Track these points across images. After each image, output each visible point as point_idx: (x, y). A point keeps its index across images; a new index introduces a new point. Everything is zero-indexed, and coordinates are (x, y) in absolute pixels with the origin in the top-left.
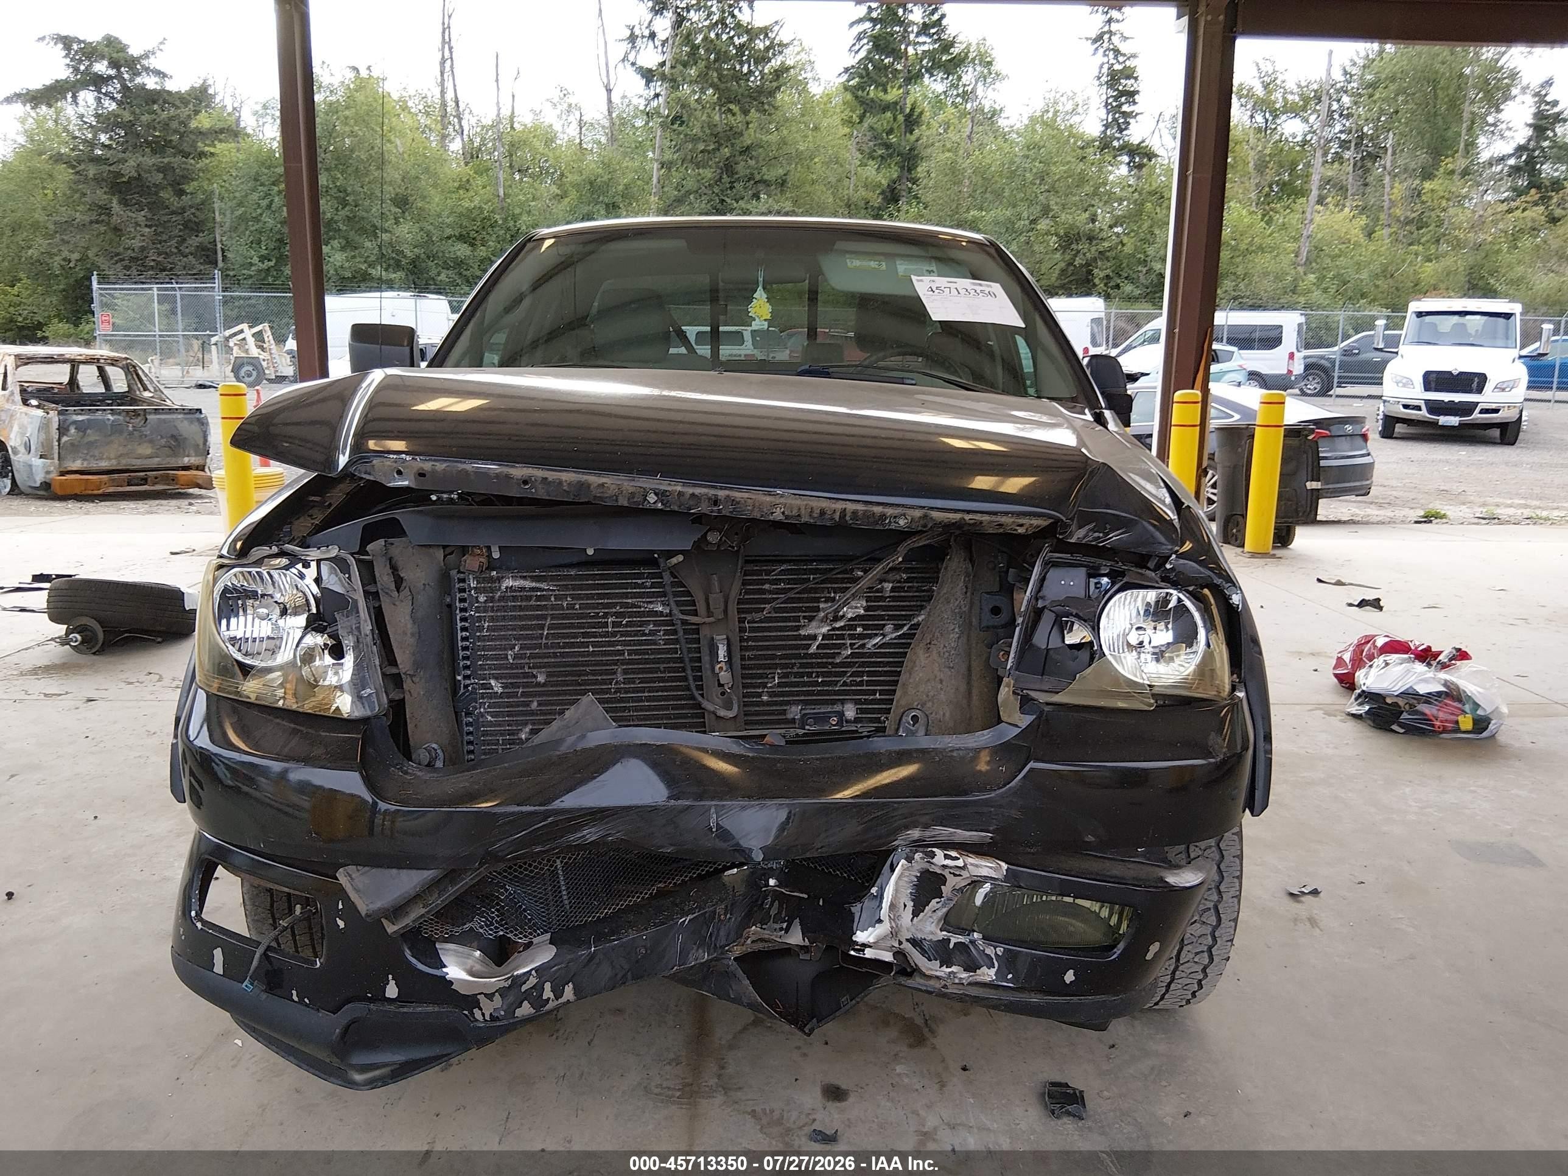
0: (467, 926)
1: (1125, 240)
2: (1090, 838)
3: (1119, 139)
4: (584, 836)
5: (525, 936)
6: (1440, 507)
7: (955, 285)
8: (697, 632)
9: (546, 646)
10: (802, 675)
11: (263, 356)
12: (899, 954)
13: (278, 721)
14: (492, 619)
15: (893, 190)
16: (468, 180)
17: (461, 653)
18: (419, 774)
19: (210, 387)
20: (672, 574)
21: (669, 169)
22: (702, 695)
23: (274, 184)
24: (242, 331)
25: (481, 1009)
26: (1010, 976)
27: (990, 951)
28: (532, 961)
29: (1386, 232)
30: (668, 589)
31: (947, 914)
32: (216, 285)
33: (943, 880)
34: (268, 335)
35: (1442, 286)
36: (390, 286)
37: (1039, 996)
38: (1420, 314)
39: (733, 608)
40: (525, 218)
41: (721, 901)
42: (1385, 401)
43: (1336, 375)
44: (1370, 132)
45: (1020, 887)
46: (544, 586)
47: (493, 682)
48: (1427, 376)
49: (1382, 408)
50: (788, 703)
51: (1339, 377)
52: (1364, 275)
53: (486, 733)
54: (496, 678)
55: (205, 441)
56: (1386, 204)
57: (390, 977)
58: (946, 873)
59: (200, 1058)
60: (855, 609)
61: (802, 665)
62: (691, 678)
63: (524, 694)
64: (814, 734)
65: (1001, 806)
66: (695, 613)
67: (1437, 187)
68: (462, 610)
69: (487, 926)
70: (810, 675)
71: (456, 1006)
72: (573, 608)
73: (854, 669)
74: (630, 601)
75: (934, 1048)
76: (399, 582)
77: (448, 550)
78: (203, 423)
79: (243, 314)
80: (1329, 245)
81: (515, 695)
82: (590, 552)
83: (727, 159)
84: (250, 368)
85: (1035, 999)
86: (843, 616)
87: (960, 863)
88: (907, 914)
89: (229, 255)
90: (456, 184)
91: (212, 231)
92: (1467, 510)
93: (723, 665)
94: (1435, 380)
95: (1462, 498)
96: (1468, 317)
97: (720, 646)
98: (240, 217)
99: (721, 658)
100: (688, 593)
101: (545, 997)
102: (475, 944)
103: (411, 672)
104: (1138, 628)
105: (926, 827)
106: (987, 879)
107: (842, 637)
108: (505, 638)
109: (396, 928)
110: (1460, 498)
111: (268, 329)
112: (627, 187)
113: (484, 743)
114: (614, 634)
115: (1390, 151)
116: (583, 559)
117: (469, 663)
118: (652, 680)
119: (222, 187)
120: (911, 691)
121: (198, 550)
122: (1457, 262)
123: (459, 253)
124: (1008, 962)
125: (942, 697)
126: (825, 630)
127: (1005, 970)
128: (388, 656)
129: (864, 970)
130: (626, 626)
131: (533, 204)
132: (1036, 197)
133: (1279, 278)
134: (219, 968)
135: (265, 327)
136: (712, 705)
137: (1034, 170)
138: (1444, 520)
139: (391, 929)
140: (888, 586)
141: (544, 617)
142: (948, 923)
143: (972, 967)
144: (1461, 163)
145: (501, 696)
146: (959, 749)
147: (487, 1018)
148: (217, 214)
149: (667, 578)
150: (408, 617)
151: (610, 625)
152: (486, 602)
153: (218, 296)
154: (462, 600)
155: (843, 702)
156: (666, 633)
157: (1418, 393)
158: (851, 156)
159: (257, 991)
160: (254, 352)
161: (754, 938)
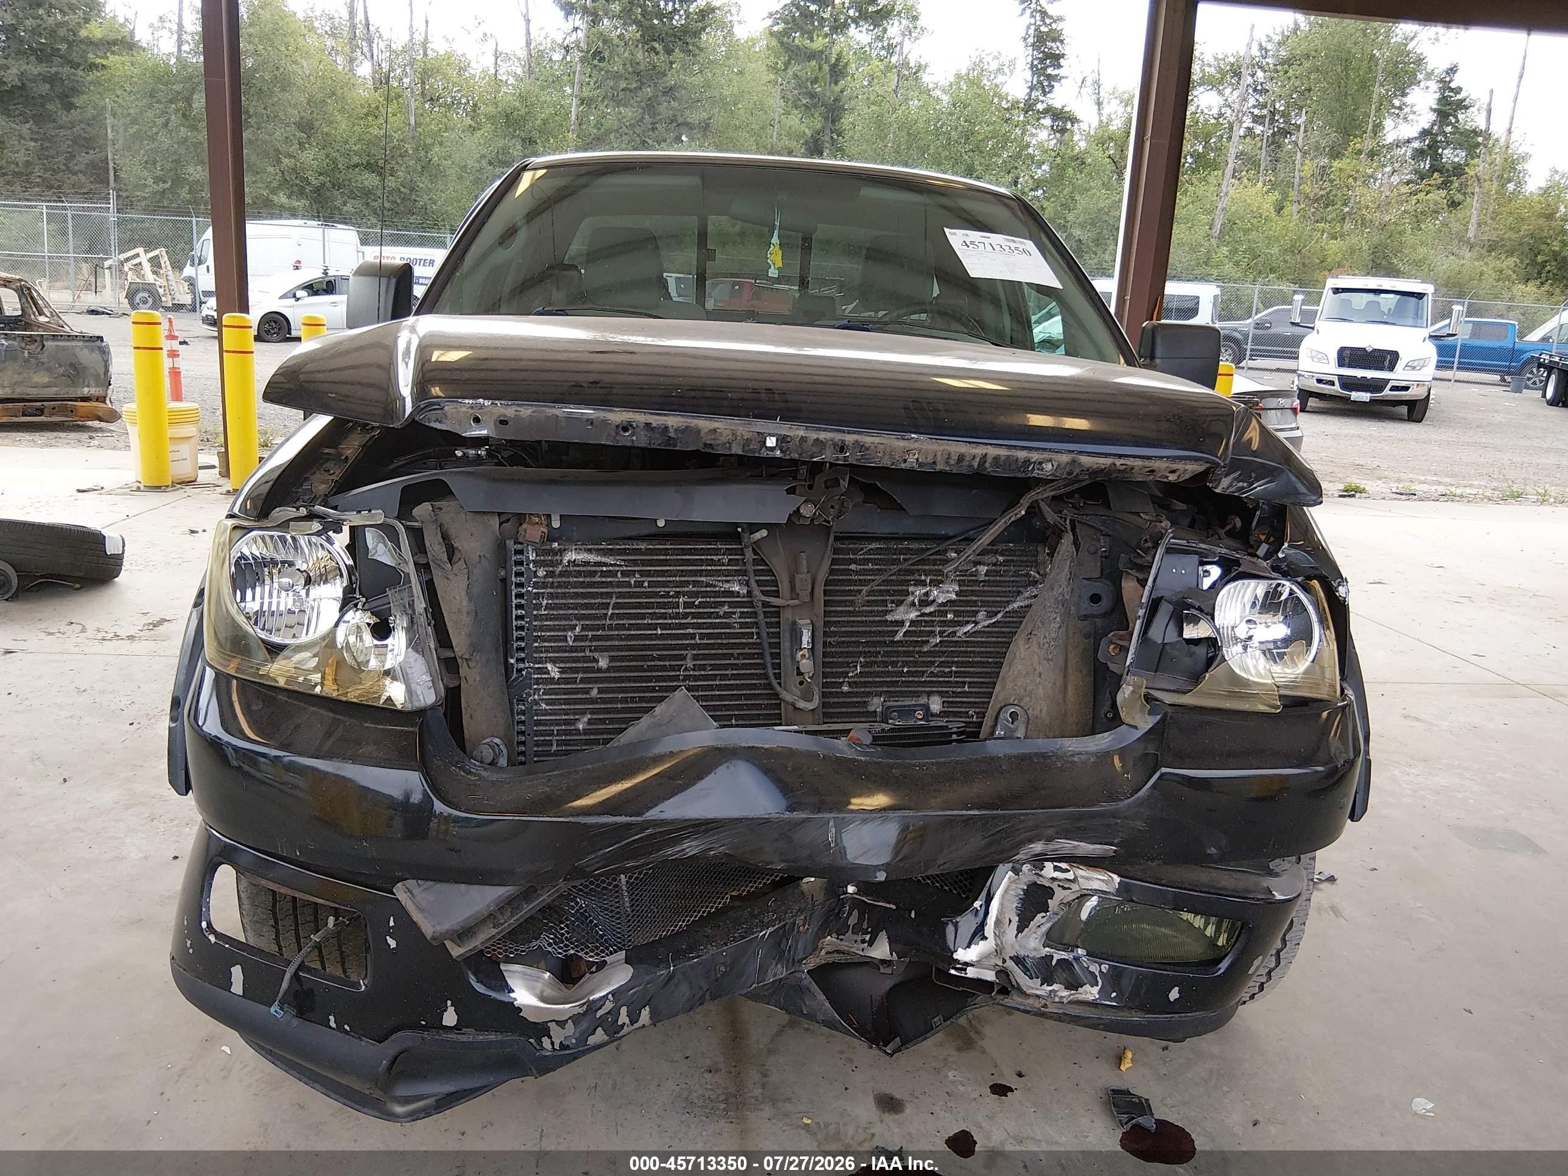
0: (535, 943)
1: (1046, 204)
2: (1213, 851)
3: (1042, 102)
4: (683, 850)
5: (597, 954)
6: (1358, 481)
7: (989, 241)
8: (777, 614)
9: (610, 627)
10: (885, 664)
11: (160, 282)
12: (1003, 973)
13: (314, 709)
14: (551, 596)
15: (816, 141)
16: (377, 108)
17: (515, 634)
18: (484, 774)
19: (103, 313)
20: (755, 552)
21: (589, 106)
22: (780, 684)
23: (171, 102)
24: (138, 255)
25: (550, 1037)
26: (1114, 995)
27: (1095, 968)
28: (609, 984)
29: (1295, 208)
30: (750, 568)
31: (1050, 929)
32: (111, 206)
33: (1049, 893)
34: (165, 261)
35: (1347, 264)
36: (293, 214)
37: (1139, 1014)
38: (1336, 291)
39: (819, 590)
40: (437, 149)
41: (801, 910)
42: (1299, 376)
43: (1249, 347)
44: (1282, 108)
45: (1132, 901)
46: (610, 560)
47: (549, 666)
48: (1342, 351)
49: (1296, 382)
50: (869, 694)
51: (1252, 350)
52: (1275, 250)
53: (538, 723)
54: (554, 661)
55: (107, 371)
56: (1297, 180)
57: (449, 1003)
58: (1054, 886)
59: (183, 1070)
60: (944, 594)
61: (887, 654)
62: (769, 665)
63: (583, 680)
64: (899, 730)
65: (1126, 818)
66: (776, 594)
67: (1345, 166)
68: (518, 585)
69: (555, 943)
70: (894, 664)
71: (521, 1035)
72: (642, 586)
73: (942, 659)
74: (703, 579)
75: (984, 1052)
76: (451, 551)
77: (504, 518)
78: (104, 352)
79: (137, 237)
80: (1242, 218)
81: (574, 681)
82: (661, 523)
83: (650, 99)
84: (146, 295)
85: (1136, 1017)
86: (934, 601)
87: (1070, 876)
88: (1012, 930)
89: (122, 175)
90: (365, 111)
91: (102, 148)
92: (1384, 485)
93: (805, 652)
94: (1350, 356)
95: (1377, 473)
96: (1383, 295)
97: (805, 631)
98: (133, 136)
99: (805, 645)
100: (770, 572)
101: (620, 1023)
102: (542, 964)
103: (467, 656)
104: (1249, 621)
105: (1050, 839)
106: (1097, 891)
107: (931, 623)
108: (566, 617)
109: (462, 951)
110: (1375, 473)
111: (164, 253)
112: (545, 122)
113: (538, 733)
114: (686, 616)
115: (1302, 128)
116: (653, 531)
117: (523, 645)
118: (725, 667)
119: (115, 102)
120: (1009, 685)
121: (107, 488)
122: (1363, 241)
123: (366, 183)
124: (1113, 980)
125: (1041, 691)
126: (913, 615)
127: (1109, 989)
128: (443, 639)
129: (961, 989)
130: (700, 606)
131: (445, 134)
132: (961, 156)
133: (1193, 249)
134: (237, 987)
135: (161, 251)
136: (790, 695)
137: (960, 129)
138: (1364, 495)
139: (456, 951)
140: (983, 569)
141: (609, 595)
142: (1052, 939)
143: (1073, 985)
144: (1369, 144)
145: (559, 681)
146: (1080, 753)
147: (557, 1047)
148: (109, 131)
149: (749, 555)
150: (463, 594)
151: (682, 606)
152: (545, 577)
153: (112, 217)
154: (519, 574)
155: (929, 694)
156: (743, 615)
157: (1331, 368)
158: (775, 103)
159: (289, 1017)
160: (150, 278)
161: (829, 949)
